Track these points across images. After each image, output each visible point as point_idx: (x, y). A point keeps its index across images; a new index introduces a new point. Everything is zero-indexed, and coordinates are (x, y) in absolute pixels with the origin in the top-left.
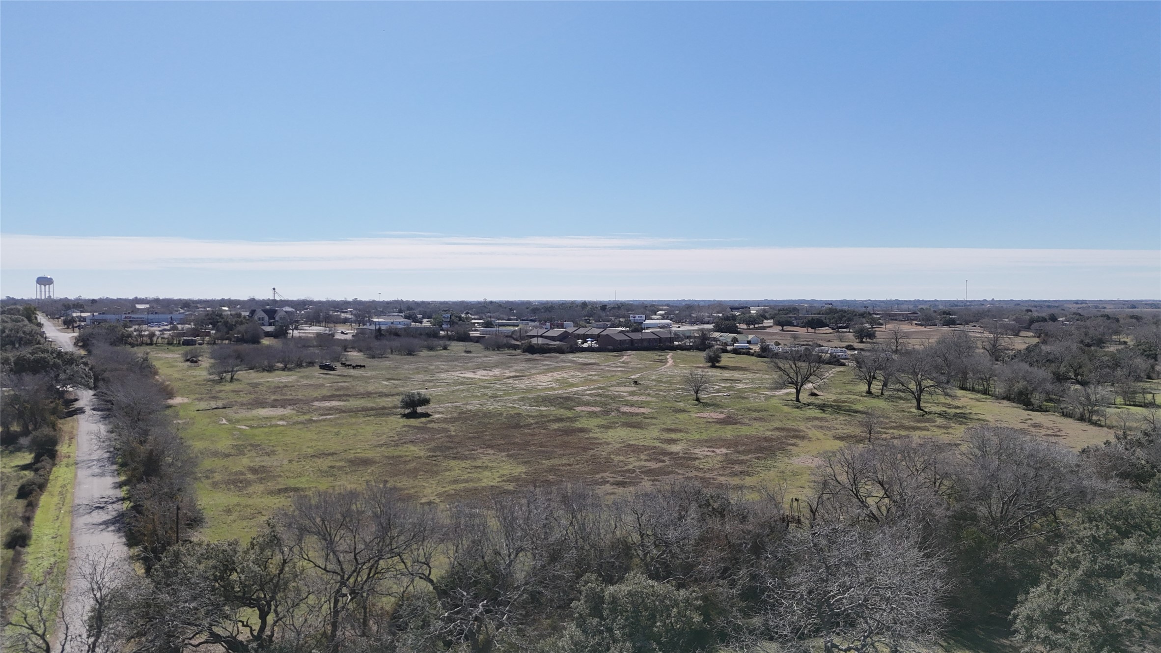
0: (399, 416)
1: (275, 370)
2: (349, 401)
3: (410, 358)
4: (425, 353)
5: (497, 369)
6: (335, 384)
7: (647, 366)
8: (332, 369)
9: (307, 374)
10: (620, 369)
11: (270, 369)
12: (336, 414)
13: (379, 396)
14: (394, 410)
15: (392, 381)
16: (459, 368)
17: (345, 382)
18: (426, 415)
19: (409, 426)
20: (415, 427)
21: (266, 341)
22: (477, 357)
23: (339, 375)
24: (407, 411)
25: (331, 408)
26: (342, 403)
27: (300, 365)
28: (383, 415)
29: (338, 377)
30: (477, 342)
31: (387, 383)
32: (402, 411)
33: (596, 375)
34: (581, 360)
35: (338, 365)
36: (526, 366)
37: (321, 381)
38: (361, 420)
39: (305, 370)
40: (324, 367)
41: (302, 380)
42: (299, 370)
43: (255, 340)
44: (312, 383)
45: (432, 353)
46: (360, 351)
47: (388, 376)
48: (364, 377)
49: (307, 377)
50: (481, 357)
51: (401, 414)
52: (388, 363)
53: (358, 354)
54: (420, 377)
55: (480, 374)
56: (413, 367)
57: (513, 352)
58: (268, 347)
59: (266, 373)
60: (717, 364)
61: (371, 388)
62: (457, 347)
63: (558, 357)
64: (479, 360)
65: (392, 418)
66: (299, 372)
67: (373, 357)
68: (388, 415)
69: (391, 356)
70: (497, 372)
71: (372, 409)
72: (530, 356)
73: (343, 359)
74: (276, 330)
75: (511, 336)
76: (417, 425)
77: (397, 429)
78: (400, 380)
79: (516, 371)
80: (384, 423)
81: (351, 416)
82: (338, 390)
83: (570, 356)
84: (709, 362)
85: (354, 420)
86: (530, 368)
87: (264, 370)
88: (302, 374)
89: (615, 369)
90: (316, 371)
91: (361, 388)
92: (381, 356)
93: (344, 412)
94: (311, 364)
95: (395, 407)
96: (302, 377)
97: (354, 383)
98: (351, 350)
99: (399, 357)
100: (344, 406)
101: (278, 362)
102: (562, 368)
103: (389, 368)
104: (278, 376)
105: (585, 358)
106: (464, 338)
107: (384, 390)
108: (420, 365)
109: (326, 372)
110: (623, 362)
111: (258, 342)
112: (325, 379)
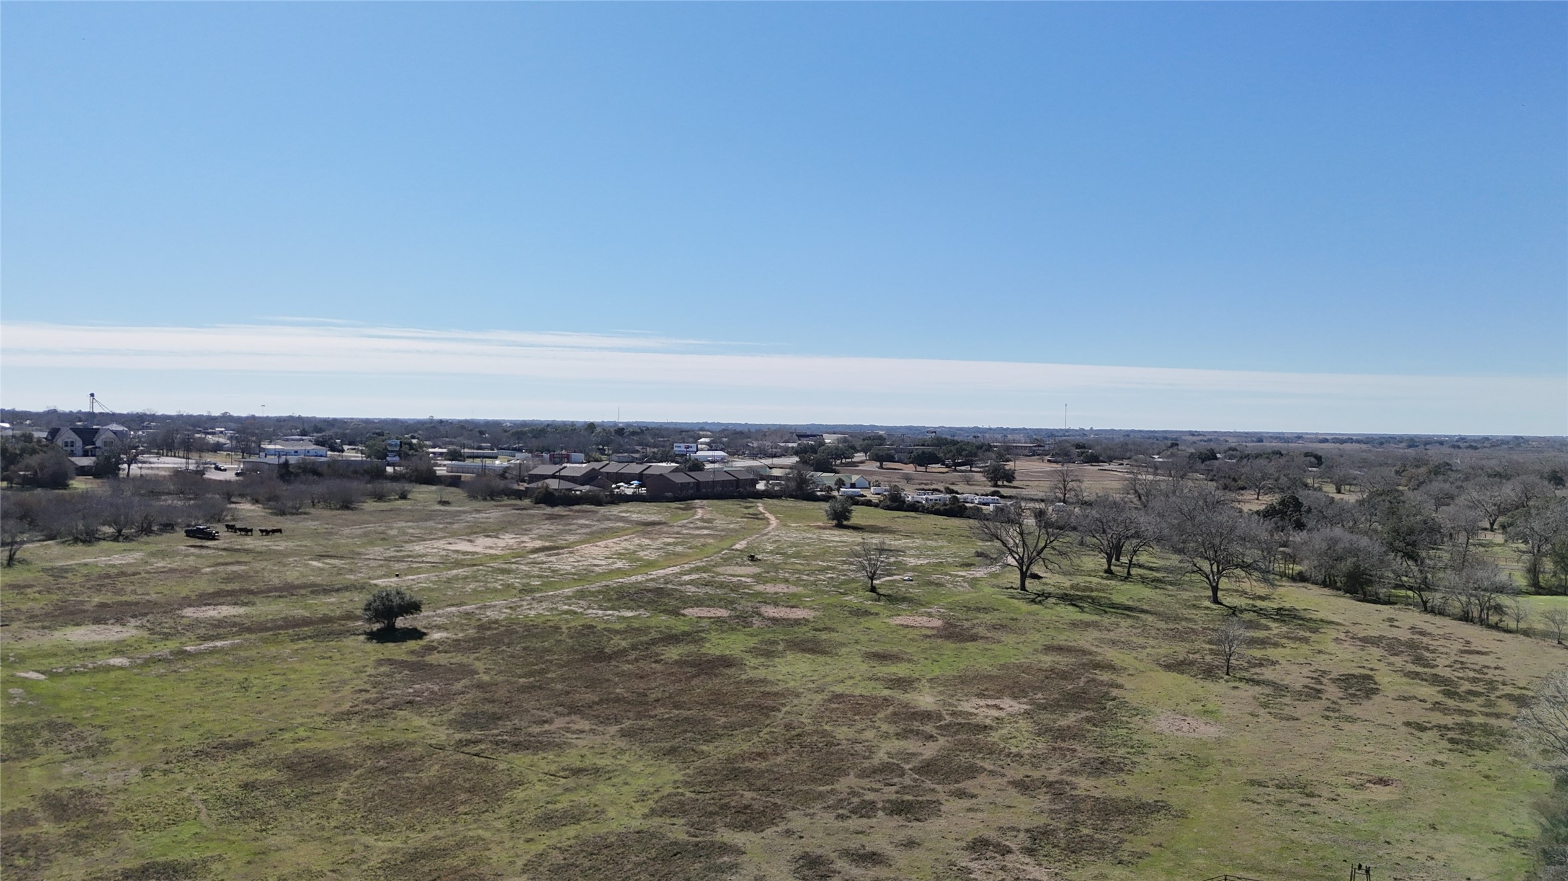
0: (362, 638)
1: (99, 539)
2: (254, 604)
3: (347, 514)
4: (370, 505)
5: (507, 536)
6: (221, 568)
7: (743, 525)
8: (212, 537)
9: (163, 546)
10: (706, 532)
11: (89, 538)
12: (234, 635)
13: (312, 592)
14: (351, 624)
15: (328, 561)
16: (440, 534)
17: (239, 563)
18: (416, 634)
19: (390, 662)
20: (403, 664)
21: (79, 484)
22: (464, 512)
23: (224, 549)
24: (376, 626)
25: (220, 623)
26: (241, 610)
27: (146, 530)
28: (331, 635)
29: (224, 553)
30: (450, 485)
31: (320, 565)
32: (367, 627)
33: (675, 544)
34: (635, 517)
35: (219, 529)
36: (552, 527)
37: (191, 561)
38: (288, 649)
39: (159, 538)
40: (192, 533)
41: (153, 560)
42: (145, 538)
43: (58, 480)
44: (174, 566)
45: (383, 505)
46: (256, 501)
47: (318, 550)
48: (275, 552)
49: (163, 554)
50: (470, 513)
51: (365, 633)
52: (311, 524)
53: (253, 507)
54: (377, 551)
55: (481, 545)
56: (360, 531)
57: (518, 502)
58: (85, 496)
59: (80, 547)
60: (845, 523)
61: (292, 576)
62: (423, 494)
63: (597, 512)
64: (469, 518)
65: (349, 642)
66: (147, 543)
67: (283, 513)
68: (340, 634)
69: (312, 511)
70: (508, 540)
71: (305, 622)
72: (549, 510)
73: (228, 518)
74: (97, 464)
75: (503, 474)
76: (405, 658)
77: (370, 671)
78: (342, 558)
79: (540, 538)
80: (337, 656)
81: (265, 641)
82: (228, 579)
83: (615, 510)
84: (833, 519)
85: (273, 650)
86: (561, 532)
87: (76, 540)
88: (153, 548)
89: (698, 532)
90: (178, 541)
91: (274, 575)
92: (295, 511)
93: (249, 630)
94: (168, 527)
95: (350, 617)
96: (153, 554)
97: (258, 566)
98: (239, 500)
99: (327, 513)
100: (247, 616)
101: (104, 525)
102: (613, 532)
103: (315, 534)
104: (108, 553)
105: (639, 512)
106: (429, 478)
107: (319, 580)
108: (371, 528)
109: (198, 542)
110: (702, 520)
111: (65, 486)
112: (198, 556)
